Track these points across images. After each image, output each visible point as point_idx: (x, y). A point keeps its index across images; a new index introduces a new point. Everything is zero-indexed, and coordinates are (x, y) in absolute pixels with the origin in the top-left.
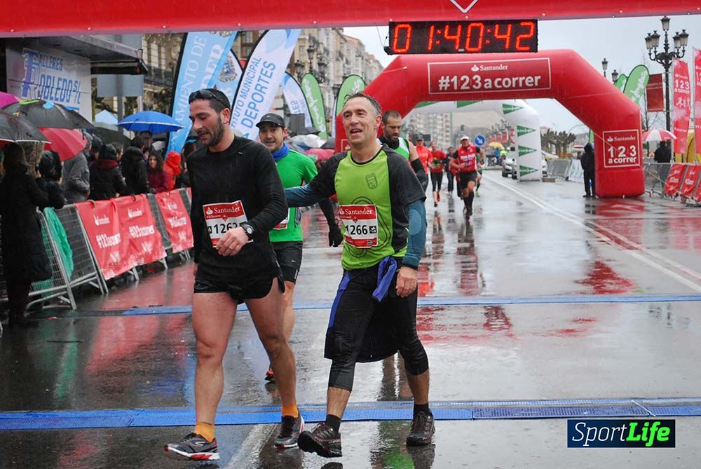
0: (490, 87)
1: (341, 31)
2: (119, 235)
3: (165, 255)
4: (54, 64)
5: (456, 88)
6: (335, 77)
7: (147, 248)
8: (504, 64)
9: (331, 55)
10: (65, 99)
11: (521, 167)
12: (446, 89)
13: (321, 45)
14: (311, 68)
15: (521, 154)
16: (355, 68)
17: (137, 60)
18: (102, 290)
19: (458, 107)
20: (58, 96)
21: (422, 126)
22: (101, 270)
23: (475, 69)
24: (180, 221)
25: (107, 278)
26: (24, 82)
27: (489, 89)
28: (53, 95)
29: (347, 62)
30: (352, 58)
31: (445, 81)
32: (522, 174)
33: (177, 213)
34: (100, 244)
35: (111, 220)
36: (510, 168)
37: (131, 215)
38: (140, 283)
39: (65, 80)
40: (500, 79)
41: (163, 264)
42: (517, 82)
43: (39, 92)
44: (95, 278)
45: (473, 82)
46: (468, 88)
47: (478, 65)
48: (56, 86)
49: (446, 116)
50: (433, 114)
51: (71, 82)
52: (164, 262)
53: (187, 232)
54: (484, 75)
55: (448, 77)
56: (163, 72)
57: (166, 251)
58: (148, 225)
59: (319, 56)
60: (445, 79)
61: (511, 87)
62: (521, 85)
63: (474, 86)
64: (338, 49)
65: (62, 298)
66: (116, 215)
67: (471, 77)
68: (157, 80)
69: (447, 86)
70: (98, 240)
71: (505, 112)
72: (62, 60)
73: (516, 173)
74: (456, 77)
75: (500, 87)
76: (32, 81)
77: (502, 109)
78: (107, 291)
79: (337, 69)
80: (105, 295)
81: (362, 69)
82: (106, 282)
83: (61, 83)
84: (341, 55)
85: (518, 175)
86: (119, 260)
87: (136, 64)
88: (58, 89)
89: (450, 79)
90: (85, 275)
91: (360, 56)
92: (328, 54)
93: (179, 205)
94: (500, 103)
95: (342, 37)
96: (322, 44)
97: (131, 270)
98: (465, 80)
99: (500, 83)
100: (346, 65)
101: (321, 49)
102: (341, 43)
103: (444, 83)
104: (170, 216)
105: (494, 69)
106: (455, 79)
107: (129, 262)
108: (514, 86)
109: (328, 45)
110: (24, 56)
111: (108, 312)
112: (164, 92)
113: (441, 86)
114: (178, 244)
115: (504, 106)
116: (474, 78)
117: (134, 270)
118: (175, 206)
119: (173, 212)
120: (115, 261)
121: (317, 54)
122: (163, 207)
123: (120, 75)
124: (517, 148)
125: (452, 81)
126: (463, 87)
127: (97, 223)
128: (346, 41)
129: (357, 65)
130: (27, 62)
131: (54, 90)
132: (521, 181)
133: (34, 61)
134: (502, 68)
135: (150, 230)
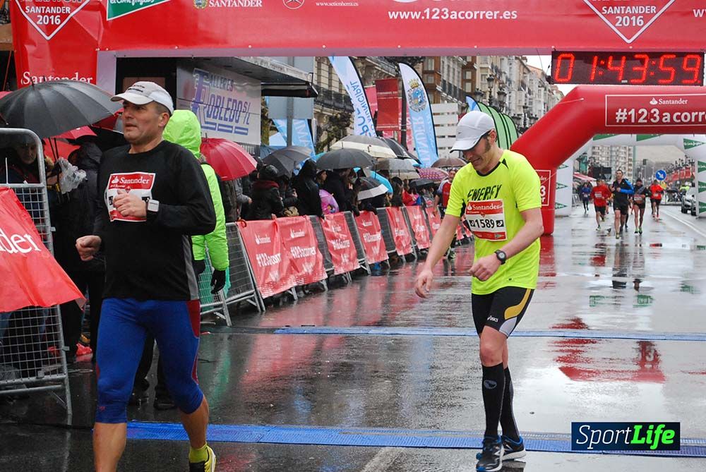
0: (669, 121)
1: (524, 61)
2: (279, 255)
3: (326, 276)
4: (224, 85)
5: (633, 121)
6: (517, 106)
7: (307, 268)
8: (684, 98)
9: (513, 85)
10: (234, 120)
11: (701, 204)
12: (623, 121)
13: (503, 75)
14: (490, 97)
15: (700, 190)
16: (537, 99)
17: (307, 83)
18: (259, 308)
19: (637, 140)
20: (227, 116)
21: (604, 159)
22: (259, 289)
23: (654, 102)
24: (343, 244)
25: (264, 297)
26: (194, 101)
27: (667, 123)
28: (222, 115)
29: (530, 92)
30: (534, 88)
31: (622, 114)
32: (701, 211)
33: (341, 235)
34: (259, 263)
35: (272, 239)
36: (690, 204)
37: (293, 236)
38: (298, 303)
39: (235, 101)
40: (679, 114)
41: (323, 285)
42: (697, 117)
43: (208, 112)
44: (253, 296)
45: (652, 116)
46: (646, 121)
47: (657, 99)
48: (225, 107)
49: (629, 150)
50: (616, 147)
51: (240, 102)
52: (324, 283)
53: (350, 254)
54: (662, 110)
55: (625, 110)
56: (343, 96)
57: (327, 272)
58: (310, 247)
59: (501, 85)
60: (622, 111)
61: (690, 122)
62: (700, 120)
63: (652, 120)
64: (521, 79)
65: (218, 314)
66: (277, 235)
67: (649, 111)
68: (337, 104)
69: (624, 118)
70: (258, 259)
71: (686, 147)
72: (232, 81)
73: (695, 209)
74: (633, 110)
75: (679, 121)
76: (202, 100)
77: (682, 144)
78: (264, 309)
79: (518, 99)
80: (262, 314)
81: (545, 99)
82: (264, 300)
83: (231, 103)
84: (523, 85)
85: (697, 211)
86: (278, 279)
87: (306, 87)
88: (228, 109)
89: (627, 112)
90: (242, 292)
91: (543, 86)
92: (510, 83)
93: (343, 227)
94: (681, 137)
95: (525, 66)
96: (505, 73)
97: (290, 290)
98: (643, 113)
99: (678, 117)
100: (528, 95)
101: (503, 79)
102: (524, 73)
103: (621, 116)
104: (333, 238)
105: (673, 103)
106: (632, 112)
107: (289, 282)
108: (693, 120)
109: (511, 75)
110: (194, 76)
111: (260, 330)
112: (339, 116)
113: (618, 119)
114: (340, 266)
115: (685, 141)
116: (652, 112)
117: (293, 290)
118: (339, 229)
119: (336, 234)
120: (274, 280)
121: (500, 84)
122: (327, 229)
123: (291, 98)
124: (697, 185)
125: (629, 113)
126: (641, 120)
127: (258, 242)
128: (529, 71)
129: (539, 96)
130: (197, 81)
131: (224, 110)
132: (700, 218)
133: (205, 81)
134: (682, 102)
135: (312, 251)
